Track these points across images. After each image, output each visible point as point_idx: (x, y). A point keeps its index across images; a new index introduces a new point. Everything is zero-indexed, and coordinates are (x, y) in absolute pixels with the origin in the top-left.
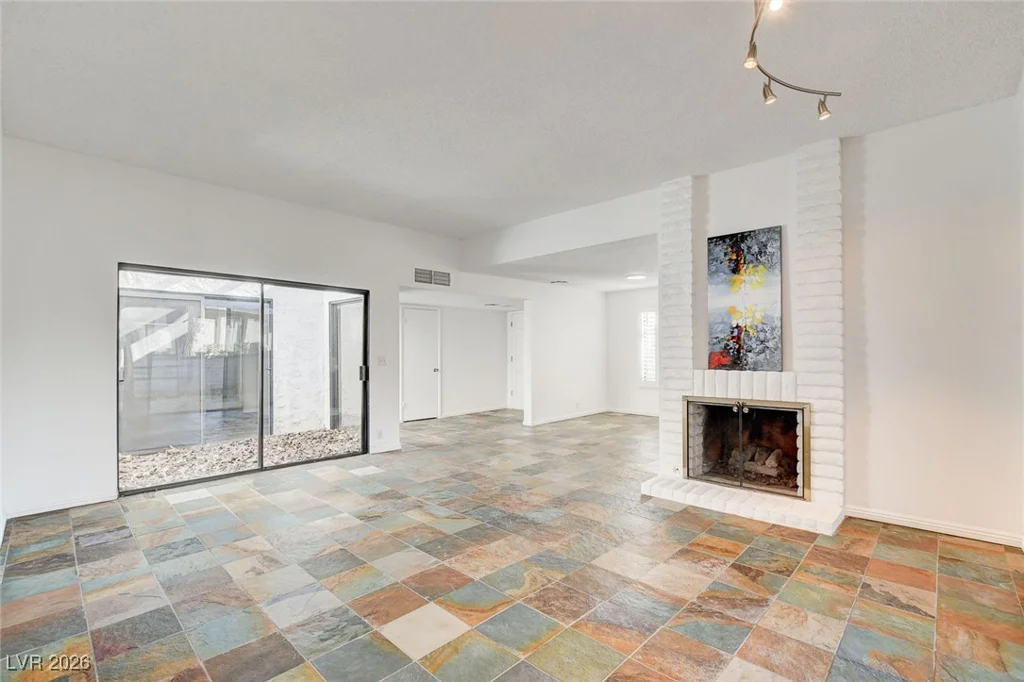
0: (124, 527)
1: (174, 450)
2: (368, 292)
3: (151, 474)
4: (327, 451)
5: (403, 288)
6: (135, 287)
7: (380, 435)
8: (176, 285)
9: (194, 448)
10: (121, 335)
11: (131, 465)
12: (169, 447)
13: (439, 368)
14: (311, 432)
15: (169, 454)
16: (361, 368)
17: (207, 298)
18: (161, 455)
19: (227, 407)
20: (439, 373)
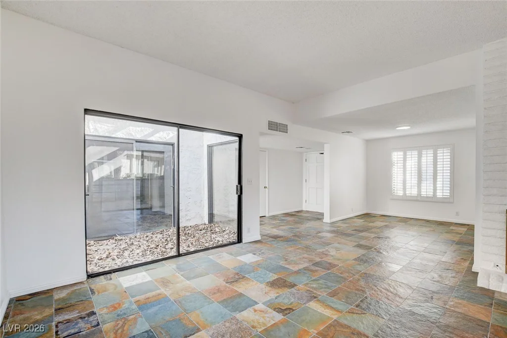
0: (93, 313)
1: (119, 237)
2: (242, 135)
3: (107, 257)
4: (216, 241)
5: (262, 134)
6: (94, 134)
7: (249, 231)
8: (119, 133)
9: (132, 236)
10: (86, 165)
11: (93, 248)
12: (115, 235)
13: (267, 186)
14: (197, 226)
15: (116, 240)
16: (237, 186)
17: (136, 142)
18: (111, 240)
19: (144, 207)
20: (267, 189)
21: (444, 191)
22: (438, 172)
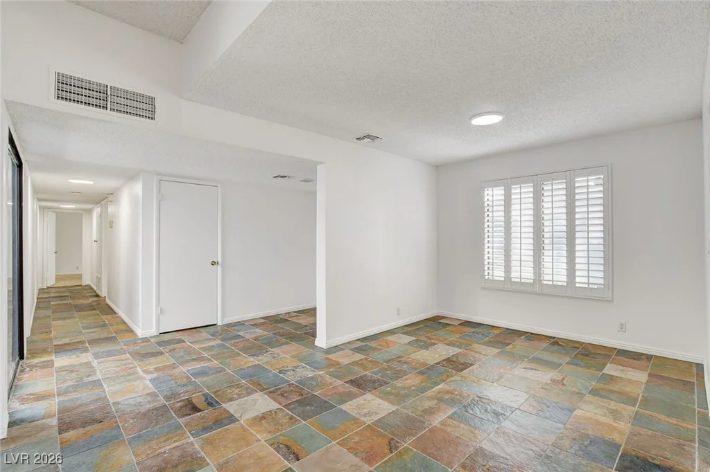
13: (220, 261)
20: (219, 268)
21: (591, 274)
22: (577, 229)
